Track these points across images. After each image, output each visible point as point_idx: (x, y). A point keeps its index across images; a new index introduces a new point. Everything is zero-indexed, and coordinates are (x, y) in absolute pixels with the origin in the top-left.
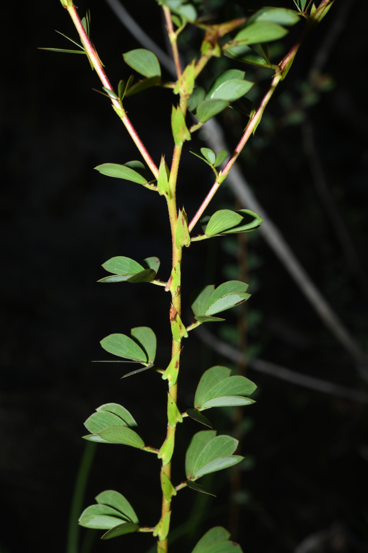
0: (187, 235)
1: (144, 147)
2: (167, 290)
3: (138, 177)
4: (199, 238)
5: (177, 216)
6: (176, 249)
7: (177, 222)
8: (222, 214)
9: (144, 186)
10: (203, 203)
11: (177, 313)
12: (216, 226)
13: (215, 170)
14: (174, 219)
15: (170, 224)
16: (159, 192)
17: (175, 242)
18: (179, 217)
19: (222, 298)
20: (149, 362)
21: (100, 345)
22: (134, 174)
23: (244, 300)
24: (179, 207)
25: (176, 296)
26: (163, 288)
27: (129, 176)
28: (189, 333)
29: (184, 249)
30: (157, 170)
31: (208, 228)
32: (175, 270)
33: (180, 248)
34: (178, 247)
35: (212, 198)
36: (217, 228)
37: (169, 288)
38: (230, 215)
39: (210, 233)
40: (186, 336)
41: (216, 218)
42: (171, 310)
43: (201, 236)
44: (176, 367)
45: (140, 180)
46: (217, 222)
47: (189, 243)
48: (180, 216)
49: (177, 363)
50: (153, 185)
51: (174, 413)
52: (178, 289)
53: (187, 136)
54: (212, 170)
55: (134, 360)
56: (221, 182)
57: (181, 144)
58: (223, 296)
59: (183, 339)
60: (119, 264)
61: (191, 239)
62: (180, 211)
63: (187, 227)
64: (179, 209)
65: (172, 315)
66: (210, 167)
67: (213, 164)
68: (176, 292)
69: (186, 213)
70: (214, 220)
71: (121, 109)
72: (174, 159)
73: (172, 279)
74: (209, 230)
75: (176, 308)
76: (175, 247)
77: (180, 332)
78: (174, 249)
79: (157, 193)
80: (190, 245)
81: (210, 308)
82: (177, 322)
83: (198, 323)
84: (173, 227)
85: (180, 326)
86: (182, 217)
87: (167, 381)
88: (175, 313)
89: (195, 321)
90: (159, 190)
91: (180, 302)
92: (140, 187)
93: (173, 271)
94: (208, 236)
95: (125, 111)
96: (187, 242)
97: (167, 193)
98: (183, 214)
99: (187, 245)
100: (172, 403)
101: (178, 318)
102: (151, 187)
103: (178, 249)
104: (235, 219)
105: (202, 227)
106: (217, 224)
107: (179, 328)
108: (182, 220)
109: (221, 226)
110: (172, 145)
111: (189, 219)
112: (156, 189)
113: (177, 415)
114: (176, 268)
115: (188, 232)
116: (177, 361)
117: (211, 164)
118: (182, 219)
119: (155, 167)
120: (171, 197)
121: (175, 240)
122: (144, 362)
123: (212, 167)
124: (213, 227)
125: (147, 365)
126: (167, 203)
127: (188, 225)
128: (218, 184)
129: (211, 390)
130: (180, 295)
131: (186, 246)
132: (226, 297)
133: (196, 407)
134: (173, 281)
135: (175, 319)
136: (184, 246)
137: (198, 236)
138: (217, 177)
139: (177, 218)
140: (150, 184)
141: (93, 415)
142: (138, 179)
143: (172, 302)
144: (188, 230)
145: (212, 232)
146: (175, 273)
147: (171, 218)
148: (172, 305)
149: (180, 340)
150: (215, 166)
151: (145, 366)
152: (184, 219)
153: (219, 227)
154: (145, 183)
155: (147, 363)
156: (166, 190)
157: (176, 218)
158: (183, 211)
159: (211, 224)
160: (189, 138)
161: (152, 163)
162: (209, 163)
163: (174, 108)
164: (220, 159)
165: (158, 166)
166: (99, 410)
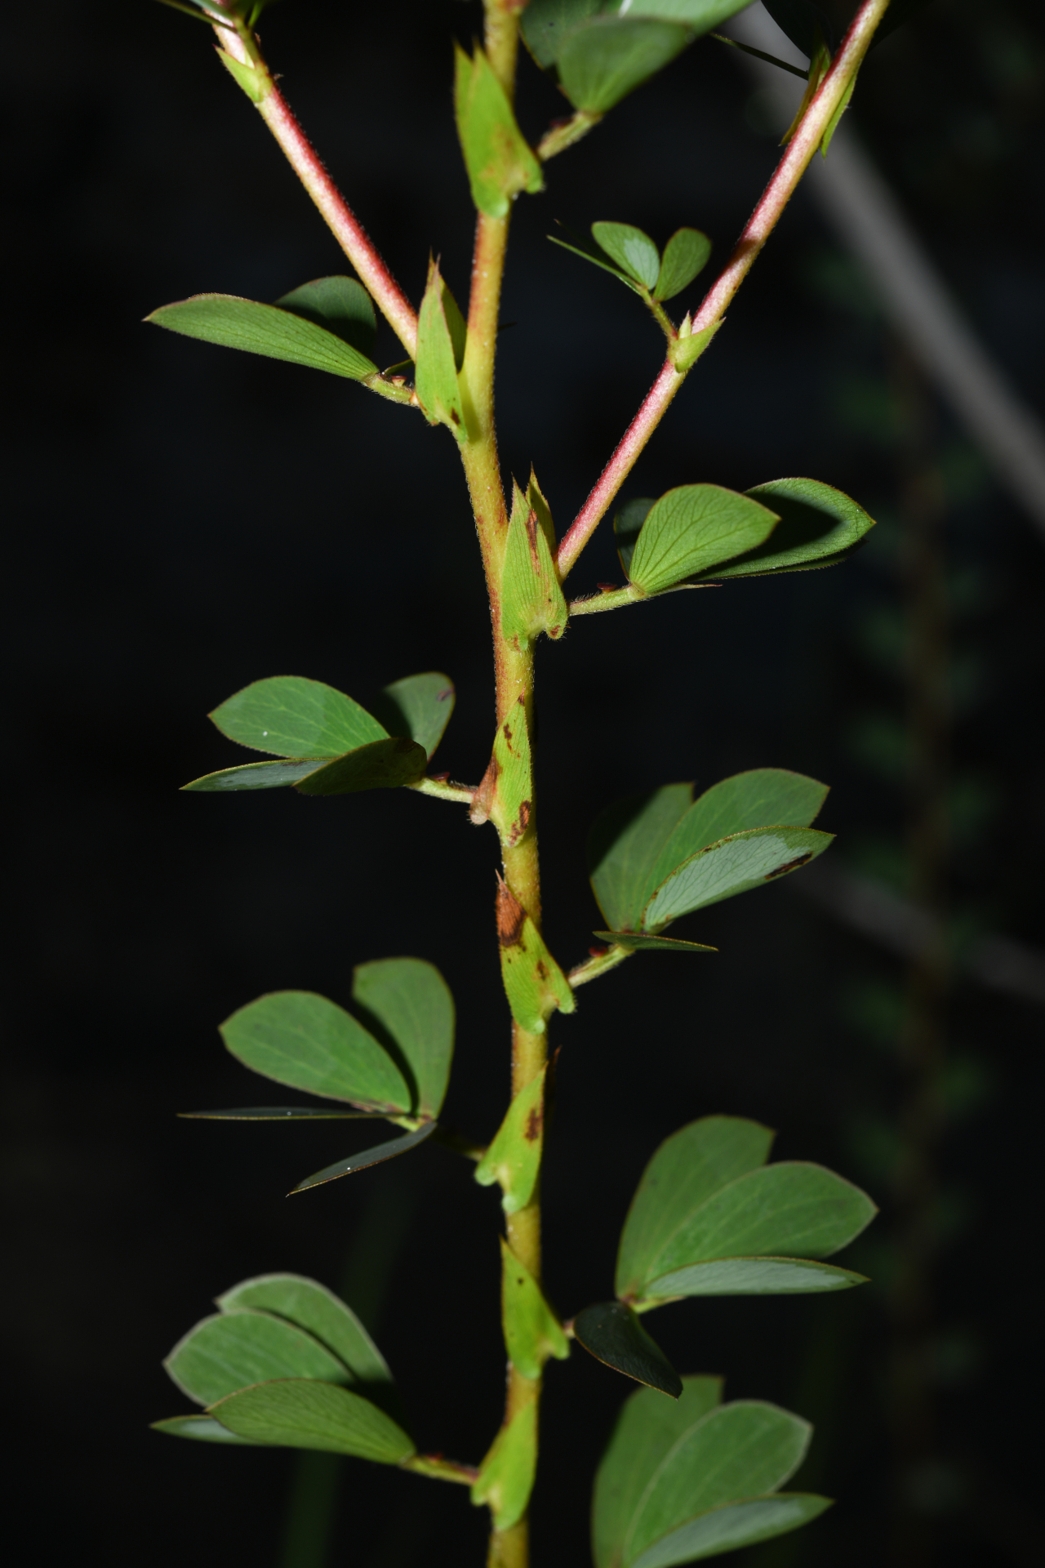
0: (551, 589)
1: (354, 221)
2: (478, 818)
3: (336, 350)
4: (605, 601)
5: (505, 511)
6: (509, 649)
7: (508, 537)
8: (692, 503)
9: (365, 385)
10: (616, 454)
11: (523, 914)
12: (672, 552)
13: (660, 315)
14: (492, 523)
15: (479, 544)
16: (424, 412)
17: (501, 618)
18: (512, 516)
19: (711, 853)
20: (421, 1111)
21: (219, 1041)
22: (313, 340)
23: (807, 856)
24: (510, 473)
25: (517, 843)
26: (464, 809)
27: (297, 348)
28: (579, 992)
29: (541, 645)
30: (414, 323)
31: (639, 558)
32: (508, 735)
33: (525, 646)
34: (516, 639)
35: (652, 430)
36: (676, 559)
37: (488, 811)
38: (725, 508)
39: (650, 581)
40: (568, 1007)
41: (668, 518)
42: (501, 900)
43: (612, 594)
44: (531, 1135)
45: (344, 362)
46: (673, 536)
47: (563, 623)
48: (520, 512)
49: (533, 1120)
50: (403, 381)
51: (530, 1323)
52: (522, 814)
53: (526, 175)
54: (648, 312)
55: (358, 1104)
56: (691, 364)
57: (503, 208)
58: (715, 844)
59: (555, 1020)
60: (282, 708)
61: (568, 605)
62: (516, 491)
63: (549, 558)
64: (514, 480)
65: (504, 922)
66: (640, 299)
67: (650, 287)
68: (514, 825)
69: (546, 498)
70: (661, 525)
71: (251, 64)
72: (476, 273)
73: (495, 774)
74: (642, 566)
75: (520, 894)
76: (504, 643)
77: (542, 991)
78: (501, 650)
79: (416, 414)
80: (566, 629)
81: (661, 891)
82: (524, 949)
83: (618, 954)
84: (491, 557)
85: (540, 967)
86: (527, 514)
87: (496, 1191)
88: (517, 913)
89: (603, 948)
90: (425, 405)
91: (536, 867)
92: (353, 389)
93: (500, 740)
94: (640, 591)
95: (271, 74)
96: (552, 619)
97: (455, 417)
98: (535, 500)
99: (554, 633)
100: (520, 1281)
101: (530, 931)
102: (392, 391)
103: (517, 648)
104: (747, 523)
105: (622, 553)
106: (673, 544)
107: (537, 974)
108: (528, 526)
109: (692, 551)
110: (468, 217)
111: (559, 526)
112: (410, 400)
113: (542, 1328)
114: (511, 730)
115: (553, 575)
116: (533, 1112)
117: (645, 287)
118: (529, 522)
119: (405, 308)
120: (474, 435)
121: (501, 610)
122: (399, 1114)
123: (649, 301)
124: (659, 557)
125: (412, 1126)
126: (463, 459)
127: (555, 551)
128: (678, 371)
129: (685, 1225)
130: (534, 841)
131: (550, 636)
132: (726, 846)
133: (622, 1293)
134: (504, 783)
135: (516, 937)
136: (543, 635)
137: (601, 592)
138: (672, 341)
139: (506, 521)
140: (389, 378)
141: (204, 1327)
142: (336, 358)
143: (501, 869)
144: (557, 569)
145: (657, 576)
146: (510, 747)
147: (479, 520)
148: (502, 884)
149: (540, 1025)
150: (660, 295)
151: (402, 1131)
152: (535, 524)
153: (682, 554)
154: (369, 375)
155: (412, 1116)
156: (452, 404)
157: (501, 522)
158: (532, 489)
159: (649, 542)
160: (535, 185)
161: (388, 291)
162: (634, 283)
163: (461, 58)
164: (678, 269)
165: (413, 298)
166: (229, 1302)
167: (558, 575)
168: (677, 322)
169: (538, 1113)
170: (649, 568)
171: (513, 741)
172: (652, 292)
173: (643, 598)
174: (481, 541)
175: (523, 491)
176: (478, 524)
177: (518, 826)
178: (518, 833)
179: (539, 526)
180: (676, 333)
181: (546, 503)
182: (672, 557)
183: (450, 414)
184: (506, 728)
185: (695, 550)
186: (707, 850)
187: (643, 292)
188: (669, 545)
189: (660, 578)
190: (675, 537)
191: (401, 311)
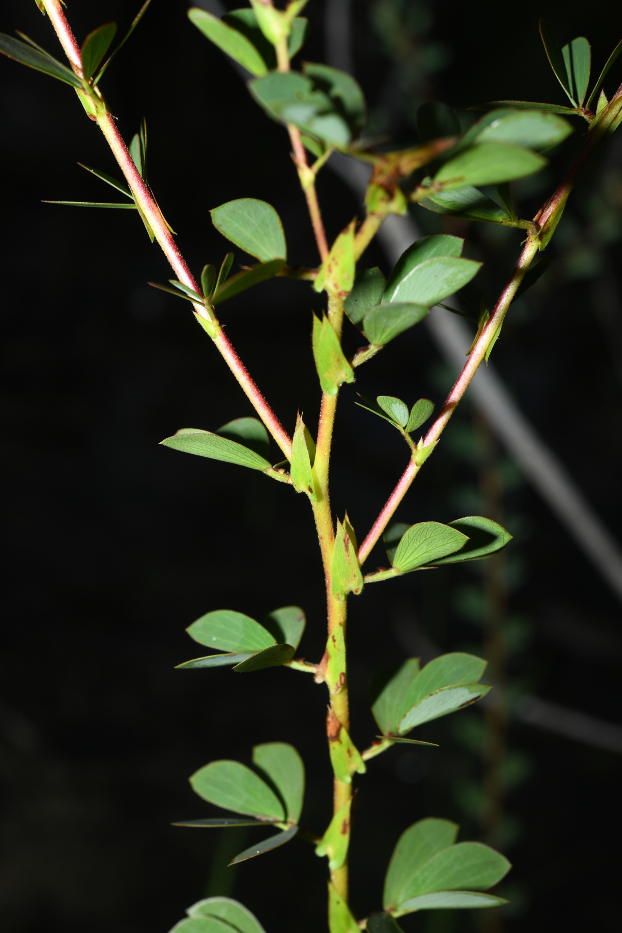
0: (355, 570)
1: (260, 395)
2: (319, 680)
3: (252, 457)
4: (381, 576)
5: (334, 534)
6: (335, 600)
7: (335, 546)
8: (426, 530)
9: (265, 473)
10: (387, 505)
11: (341, 726)
12: (415, 553)
13: (408, 439)
14: (327, 539)
15: (320, 549)
16: (294, 487)
17: (331, 585)
18: (337, 536)
19: (432, 697)
20: (290, 819)
21: (189, 786)
22: (241, 452)
23: (478, 697)
24: (336, 515)
25: (338, 692)
26: (311, 676)
27: (232, 456)
28: (368, 763)
29: (351, 598)
30: (290, 444)
31: (398, 555)
32: (334, 641)
33: (343, 598)
34: (338, 595)
35: (404, 493)
36: (417, 556)
37: (323, 676)
38: (442, 533)
39: (403, 566)
40: (362, 770)
41: (413, 537)
42: (329, 719)
43: (384, 572)
44: (344, 832)
45: (255, 462)
46: (416, 545)
47: (361, 587)
48: (341, 534)
49: (345, 825)
50: (284, 471)
51: (342, 923)
52: (341, 678)
53: (346, 375)
54: (403, 437)
55: (258, 816)
56: (423, 462)
57: (335, 391)
58: (435, 692)
59: (356, 777)
60: (222, 626)
61: (364, 578)
62: (339, 524)
63: (355, 556)
64: (338, 519)
65: (331, 730)
66: (399, 431)
67: (404, 426)
68: (337, 684)
69: (353, 526)
70: (410, 540)
71: (210, 320)
72: (321, 421)
73: (327, 659)
74: (400, 559)
75: (339, 716)
76: (333, 597)
77: (350, 763)
78: (331, 600)
79: (290, 487)
80: (363, 590)
81: (408, 715)
82: (341, 743)
83: (386, 744)
84: (327, 556)
85: (349, 751)
86: (344, 535)
87: (326, 859)
88: (338, 725)
89: (379, 742)
90: (295, 484)
91: (347, 703)
92: (259, 475)
93: (330, 643)
94: (398, 571)
95: (220, 325)
96: (356, 585)
97: (310, 490)
98: (347, 527)
99: (357, 591)
100: (338, 903)
101: (344, 735)
102: (279, 476)
103: (339, 599)
104: (452, 540)
105: (389, 552)
106: (415, 549)
107: (347, 755)
108: (344, 541)
109: (425, 553)
110: (317, 394)
111: (359, 539)
112: (287, 481)
113: (348, 925)
114: (335, 638)
115: (356, 564)
116: (345, 821)
117: (401, 426)
118: (345, 539)
119: (286, 437)
120: (319, 497)
121: (331, 581)
122: (278, 822)
123: (403, 432)
124: (408, 555)
125: (285, 828)
126: (313, 509)
127: (357, 551)
128: (417, 465)
129: (417, 874)
130: (346, 691)
131: (355, 593)
132: (440, 693)
133: (387, 907)
134: (332, 663)
135: (337, 737)
136: (351, 593)
137: (379, 571)
138: (414, 451)
139: (334, 538)
140: (277, 469)
141: (182, 924)
142: (252, 460)
143: (329, 704)
144: (358, 561)
145: (407, 564)
146: (335, 646)
147: (321, 538)
148: (330, 711)
149: (348, 780)
150: (408, 429)
151: (279, 831)
152: (348, 540)
153: (420, 554)
154: (267, 468)
155: (285, 822)
156: (309, 483)
157: (331, 539)
158: (346, 522)
159: (403, 548)
160: (351, 379)
161: (277, 429)
162: (396, 424)
163: (316, 320)
164: (418, 417)
165: (290, 433)
166: (194, 911)
167: (359, 564)
168: (416, 441)
169: (348, 821)
170: (403, 560)
171: (336, 643)
172: (405, 428)
173: (400, 574)
174: (322, 548)
175: (342, 522)
176: (320, 540)
177: (339, 684)
178: (339, 687)
179: (350, 541)
180: (416, 448)
181: (353, 529)
182: (415, 555)
183: (308, 488)
184: (333, 637)
185: (426, 552)
186: (431, 695)
187: (400, 428)
188: (413, 549)
189: (408, 565)
190: (417, 546)
191: (284, 438)
